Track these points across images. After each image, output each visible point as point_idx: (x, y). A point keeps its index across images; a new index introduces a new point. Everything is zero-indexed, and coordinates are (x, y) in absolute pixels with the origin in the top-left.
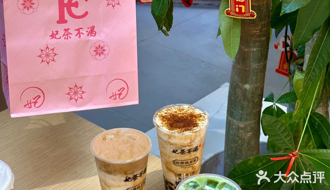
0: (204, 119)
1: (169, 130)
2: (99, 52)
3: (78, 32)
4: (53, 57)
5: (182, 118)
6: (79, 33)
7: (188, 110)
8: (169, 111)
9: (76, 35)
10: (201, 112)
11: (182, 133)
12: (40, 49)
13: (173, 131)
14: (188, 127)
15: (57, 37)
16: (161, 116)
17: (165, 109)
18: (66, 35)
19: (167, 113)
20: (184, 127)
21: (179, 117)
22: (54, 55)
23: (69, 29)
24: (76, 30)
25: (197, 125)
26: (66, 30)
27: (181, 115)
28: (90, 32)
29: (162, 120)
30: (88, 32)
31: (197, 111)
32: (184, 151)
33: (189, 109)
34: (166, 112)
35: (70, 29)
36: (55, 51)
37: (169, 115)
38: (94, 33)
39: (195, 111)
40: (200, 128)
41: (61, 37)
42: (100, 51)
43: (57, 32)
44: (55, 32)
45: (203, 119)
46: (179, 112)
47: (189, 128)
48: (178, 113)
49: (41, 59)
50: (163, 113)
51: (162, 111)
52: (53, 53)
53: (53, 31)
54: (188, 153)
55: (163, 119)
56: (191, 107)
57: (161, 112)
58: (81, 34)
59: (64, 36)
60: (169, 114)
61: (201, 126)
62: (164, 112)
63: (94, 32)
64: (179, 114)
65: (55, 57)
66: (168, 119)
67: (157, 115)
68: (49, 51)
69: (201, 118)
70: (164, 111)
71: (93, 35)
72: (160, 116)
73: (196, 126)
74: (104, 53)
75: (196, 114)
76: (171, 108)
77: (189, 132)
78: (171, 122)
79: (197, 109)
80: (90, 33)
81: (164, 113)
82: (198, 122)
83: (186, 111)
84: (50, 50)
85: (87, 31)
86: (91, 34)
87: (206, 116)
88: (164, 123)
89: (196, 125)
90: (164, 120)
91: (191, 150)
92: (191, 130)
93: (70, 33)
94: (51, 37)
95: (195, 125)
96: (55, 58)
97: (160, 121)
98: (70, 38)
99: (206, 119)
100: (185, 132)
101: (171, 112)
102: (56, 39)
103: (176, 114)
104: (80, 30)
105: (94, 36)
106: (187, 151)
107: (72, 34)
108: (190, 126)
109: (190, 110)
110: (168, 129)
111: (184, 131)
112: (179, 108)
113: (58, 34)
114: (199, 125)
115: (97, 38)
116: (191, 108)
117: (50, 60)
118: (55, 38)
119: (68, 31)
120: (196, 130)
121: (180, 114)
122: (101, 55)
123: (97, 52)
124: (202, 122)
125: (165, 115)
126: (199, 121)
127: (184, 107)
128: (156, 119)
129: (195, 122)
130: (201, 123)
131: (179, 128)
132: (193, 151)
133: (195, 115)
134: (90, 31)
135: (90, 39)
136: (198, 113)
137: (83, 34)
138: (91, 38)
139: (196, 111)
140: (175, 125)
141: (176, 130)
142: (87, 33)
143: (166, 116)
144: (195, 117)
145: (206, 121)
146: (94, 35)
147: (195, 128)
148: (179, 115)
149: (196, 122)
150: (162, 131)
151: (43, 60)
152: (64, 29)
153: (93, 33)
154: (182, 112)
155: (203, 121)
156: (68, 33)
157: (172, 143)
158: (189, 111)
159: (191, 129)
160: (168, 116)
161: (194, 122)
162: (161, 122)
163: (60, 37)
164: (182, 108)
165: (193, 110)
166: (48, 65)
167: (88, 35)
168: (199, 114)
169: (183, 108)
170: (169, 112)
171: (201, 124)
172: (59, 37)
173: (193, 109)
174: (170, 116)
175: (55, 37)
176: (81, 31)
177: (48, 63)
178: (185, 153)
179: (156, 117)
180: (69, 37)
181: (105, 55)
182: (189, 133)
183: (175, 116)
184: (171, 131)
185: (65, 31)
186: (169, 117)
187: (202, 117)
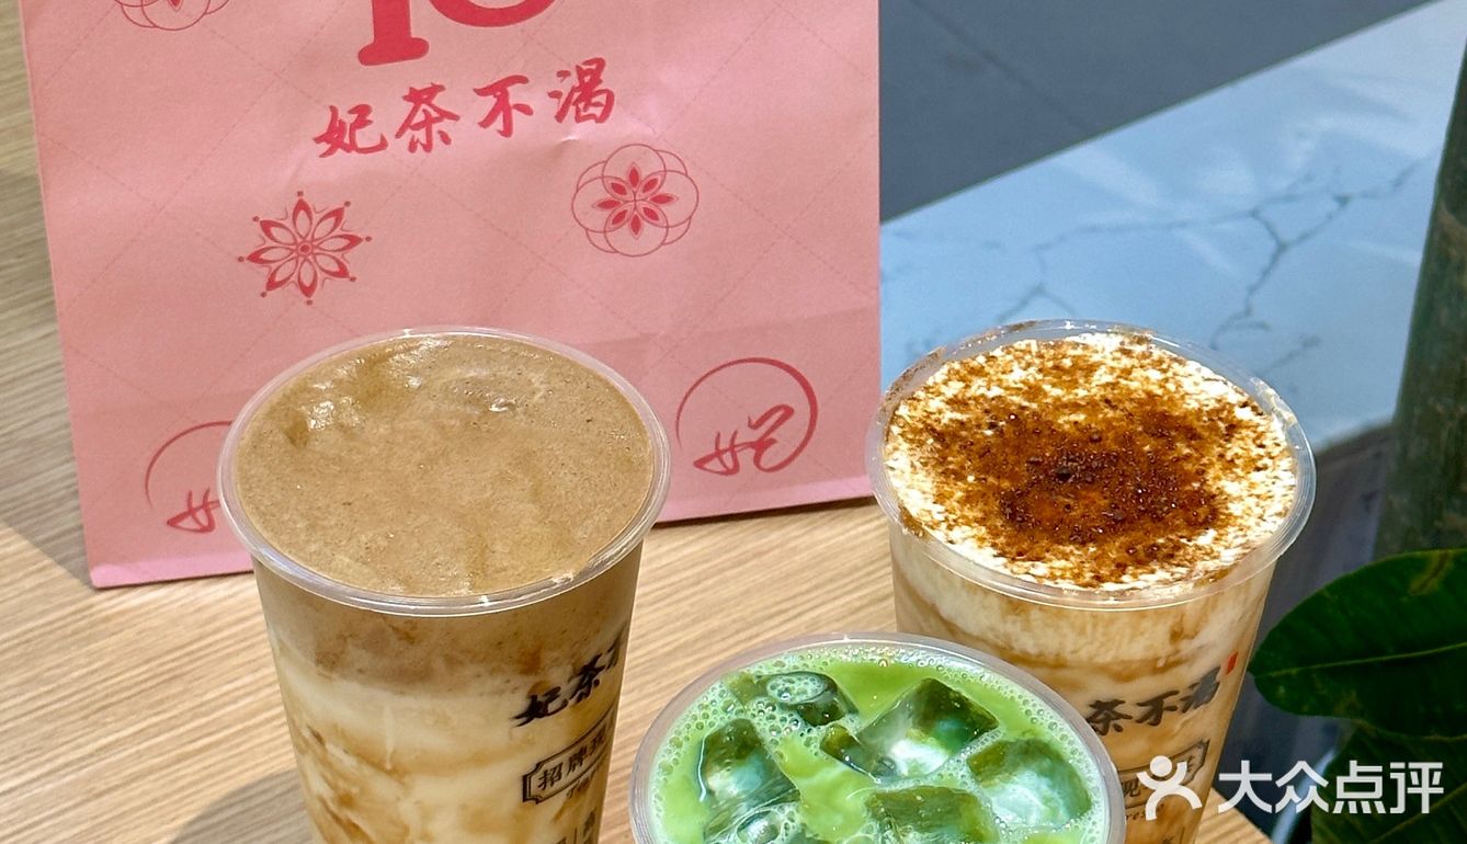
0: (1261, 451)
1: (1003, 560)
2: (629, 207)
3: (495, 100)
4: (338, 255)
5: (1094, 449)
6: (503, 108)
7: (1127, 372)
8: (978, 387)
9: (485, 123)
10: (1234, 398)
11: (1109, 586)
12: (256, 219)
13: (1041, 569)
14: (1149, 526)
15: (361, 144)
16: (921, 431)
17: (945, 369)
18: (417, 127)
19: (965, 404)
20: (1115, 526)
21: (1064, 435)
22: (344, 242)
23: (435, 90)
24: (482, 92)
25: (1214, 513)
26: (416, 97)
27: (1081, 417)
28: (576, 95)
29: (941, 464)
30: (563, 100)
31: (1197, 378)
32: (1119, 709)
33: (1126, 362)
34: (955, 388)
35: (441, 88)
36: (351, 224)
37: (987, 419)
38: (602, 98)
39: (1179, 386)
40: (1242, 540)
41: (387, 138)
42: (636, 201)
43: (362, 113)
44: (351, 112)
45: (1256, 451)
46: (1057, 392)
47: (1161, 541)
48: (1049, 400)
49: (265, 271)
50: (935, 404)
51: (927, 389)
52: (338, 231)
53: (334, 110)
54: (1139, 721)
55: (942, 461)
56: (1138, 349)
57: (921, 394)
58: (515, 113)
59: (409, 133)
60: (987, 412)
61: (1251, 521)
62: (940, 394)
63: (600, 92)
64: (1060, 406)
65: (349, 255)
66: (986, 458)
67: (895, 430)
68: (315, 222)
69: (1234, 449)
70: (943, 389)
71: (592, 110)
72: (915, 431)
73: (1206, 524)
74: (660, 215)
75: (1192, 405)
76: (991, 358)
77: (1167, 576)
78: (1006, 484)
79: (1192, 366)
80: (576, 103)
81: (943, 406)
82: (1221, 484)
83: (1114, 385)
84: (316, 217)
85: (555, 95)
86: (581, 106)
87: (1275, 430)
88: (959, 494)
89: (1207, 512)
90: (954, 461)
91: (1168, 702)
92: (1172, 556)
93: (444, 115)
94: (324, 147)
95: (1203, 511)
96: (352, 258)
97: (921, 475)
98: (445, 139)
99: (1276, 451)
100: (1135, 576)
101: (996, 391)
102: (354, 152)
103: (1034, 406)
104: (509, 89)
105: (597, 122)
106: (1138, 712)
107: (454, 117)
108: (1160, 519)
109: (1137, 373)
110: (994, 545)
111: (1121, 567)
112: (1054, 358)
113: (370, 122)
114: (1235, 508)
115: (623, 126)
116: (1144, 356)
117: (321, 275)
118: (352, 147)
119: (435, 102)
120: (1211, 554)
121: (1065, 406)
122: (647, 227)
123: (619, 210)
124: (1252, 485)
125: (949, 416)
126: (1224, 469)
127: (1086, 347)
128: (891, 463)
129: (1196, 485)
130: (1245, 494)
131: (1082, 538)
132: (1180, 706)
133: (1185, 417)
134: (574, 90)
135: (570, 138)
136: (1202, 397)
137: (526, 110)
138: (579, 132)
139: (1188, 386)
140: (1048, 512)
141: (1063, 563)
142: (554, 106)
143: (962, 423)
144: (1191, 435)
145: (1278, 473)
146: (598, 111)
147: (1206, 539)
148: (1065, 421)
149: (1204, 482)
150: (954, 565)
151: (278, 278)
152: (407, 93)
153: (594, 100)
154: (1081, 393)
155: (1255, 476)
156: (434, 114)
157: (1029, 655)
158: (1134, 385)
159: (1178, 547)
160: (979, 426)
161: (1187, 480)
162: (927, 482)
163: (383, 138)
164: (1071, 352)
165: (1160, 376)
166: (309, 303)
167: (560, 116)
168: (1213, 405)
169: (1079, 352)
170: (983, 391)
171: (1240, 499)
172: (377, 142)
173: (1161, 362)
174: (992, 426)
175: (347, 140)
176: (516, 94)
177: (307, 291)
178: (1121, 722)
179: (890, 447)
180: (436, 139)
181: (667, 227)
182: (1166, 583)
183: (1030, 425)
184: (1021, 566)
185: (411, 105)
186: (989, 433)
187: (1244, 432)
